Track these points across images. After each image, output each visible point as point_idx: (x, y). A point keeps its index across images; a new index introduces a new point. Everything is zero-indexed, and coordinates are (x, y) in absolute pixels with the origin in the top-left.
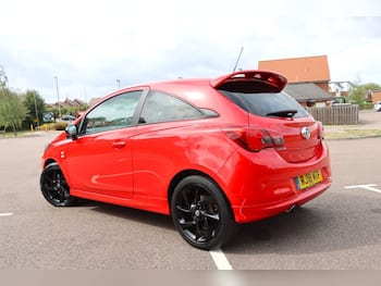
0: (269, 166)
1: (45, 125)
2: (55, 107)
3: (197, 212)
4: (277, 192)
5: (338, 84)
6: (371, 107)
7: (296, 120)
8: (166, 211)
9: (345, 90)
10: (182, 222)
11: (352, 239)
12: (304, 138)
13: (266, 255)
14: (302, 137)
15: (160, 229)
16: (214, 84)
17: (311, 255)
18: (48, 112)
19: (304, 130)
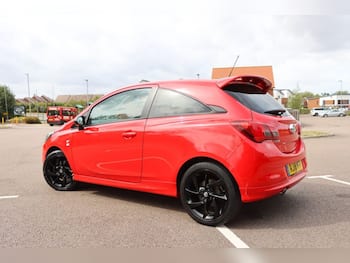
0: (266, 155)
1: (16, 119)
2: (24, 103)
3: (206, 194)
4: (272, 177)
5: (280, 91)
6: (308, 112)
7: (284, 118)
8: (174, 193)
9: (286, 96)
10: (190, 202)
11: (330, 218)
12: (291, 133)
13: (265, 230)
14: (289, 132)
15: (165, 210)
16: (220, 85)
17: (302, 230)
18: (18, 106)
19: (291, 126)
